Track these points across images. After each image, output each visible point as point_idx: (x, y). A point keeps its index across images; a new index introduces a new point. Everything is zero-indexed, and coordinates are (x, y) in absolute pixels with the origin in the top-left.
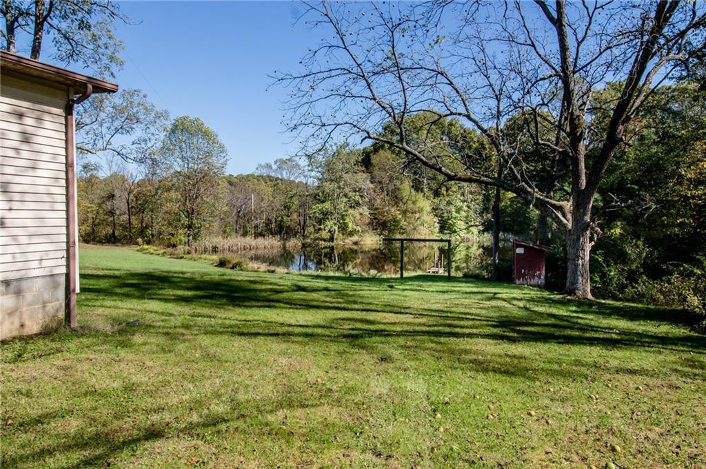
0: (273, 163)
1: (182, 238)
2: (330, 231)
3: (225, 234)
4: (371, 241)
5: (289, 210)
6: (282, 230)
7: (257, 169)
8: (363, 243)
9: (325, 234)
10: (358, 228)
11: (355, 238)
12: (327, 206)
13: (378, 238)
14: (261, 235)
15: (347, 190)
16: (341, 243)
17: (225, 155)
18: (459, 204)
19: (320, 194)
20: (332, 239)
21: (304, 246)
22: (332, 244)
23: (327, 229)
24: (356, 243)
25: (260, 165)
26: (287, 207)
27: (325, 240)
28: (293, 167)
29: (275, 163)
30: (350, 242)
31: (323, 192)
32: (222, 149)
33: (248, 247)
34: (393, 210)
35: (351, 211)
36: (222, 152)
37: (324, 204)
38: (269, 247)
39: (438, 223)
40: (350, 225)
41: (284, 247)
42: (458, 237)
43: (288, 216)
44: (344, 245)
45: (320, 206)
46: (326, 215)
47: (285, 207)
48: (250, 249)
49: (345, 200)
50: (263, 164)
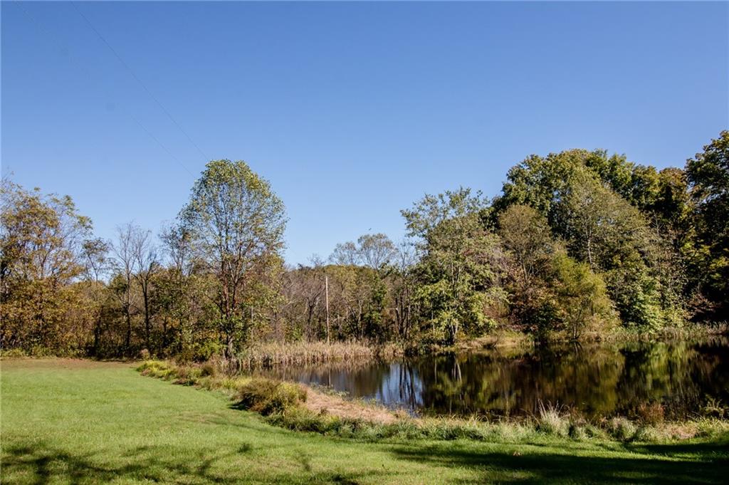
0: (355, 242)
1: (216, 346)
2: (447, 327)
3: (290, 337)
4: (513, 342)
5: (379, 302)
6: (372, 330)
7: (336, 250)
8: (500, 345)
9: (438, 333)
10: (493, 322)
11: (486, 339)
12: (442, 287)
13: (522, 337)
14: (341, 338)
15: (470, 262)
16: (465, 346)
17: (280, 213)
18: (645, 278)
19: (429, 270)
20: (450, 341)
21: (408, 353)
22: (450, 349)
23: (444, 324)
24: (489, 346)
25: (339, 246)
26: (377, 299)
27: (439, 343)
28: (382, 246)
29: (359, 241)
30: (479, 345)
31: (432, 267)
32: (277, 206)
33: (320, 358)
34: (540, 292)
35: (478, 294)
36: (277, 210)
37: (437, 285)
38: (352, 355)
39: (616, 309)
40: (480, 316)
41: (377, 357)
42: (652, 332)
43: (379, 311)
44: (470, 350)
45: (430, 288)
46: (438, 303)
47: (374, 299)
48: (323, 362)
49: (469, 277)
50: (343, 243)
